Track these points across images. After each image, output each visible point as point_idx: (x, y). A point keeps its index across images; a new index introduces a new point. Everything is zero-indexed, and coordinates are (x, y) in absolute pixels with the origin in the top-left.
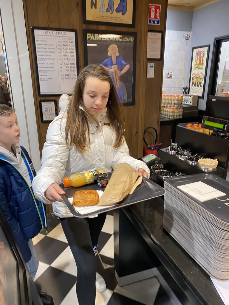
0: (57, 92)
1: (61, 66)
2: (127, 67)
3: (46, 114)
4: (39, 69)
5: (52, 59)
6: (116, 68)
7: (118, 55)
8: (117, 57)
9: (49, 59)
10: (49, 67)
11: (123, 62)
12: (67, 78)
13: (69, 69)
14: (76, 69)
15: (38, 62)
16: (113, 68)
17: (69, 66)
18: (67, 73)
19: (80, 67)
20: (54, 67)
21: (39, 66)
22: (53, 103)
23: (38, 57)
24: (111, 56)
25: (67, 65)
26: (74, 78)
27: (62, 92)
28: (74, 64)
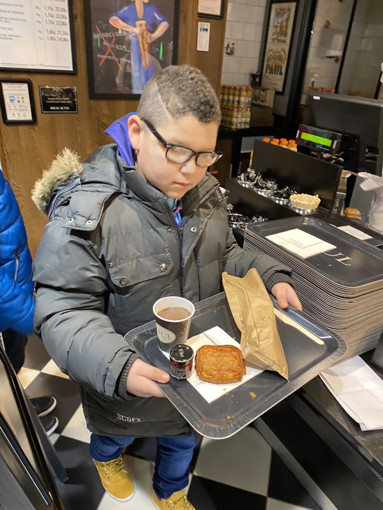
0: (32, 65)
1: (39, 12)
2: (163, 27)
3: (13, 108)
8: (145, 5)
10: (14, 12)
11: (156, 16)
12: (51, 39)
13: (55, 20)
14: (67, 21)
16: (137, 25)
17: (55, 13)
18: (51, 27)
19: (76, 16)
20: (23, 13)
22: (25, 86)
24: (134, 2)
25: (50, 12)
26: (65, 40)
27: (42, 65)
28: (63, 10)
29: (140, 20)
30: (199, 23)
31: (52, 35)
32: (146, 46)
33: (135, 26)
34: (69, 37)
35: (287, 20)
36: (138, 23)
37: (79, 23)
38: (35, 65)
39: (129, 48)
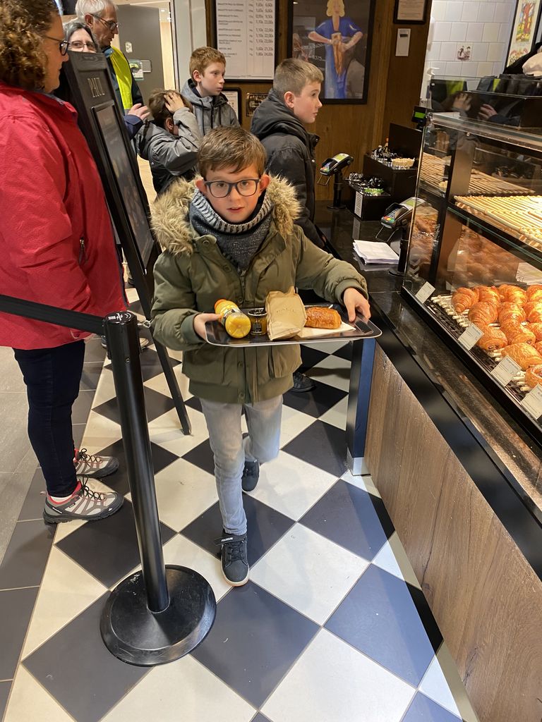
0: (243, 76)
1: (251, 33)
2: (358, 36)
4: (219, 38)
5: (238, 22)
6: (339, 37)
7: (342, 14)
8: (341, 19)
9: (234, 22)
10: (234, 35)
11: (351, 27)
12: (260, 54)
13: (262, 39)
14: (273, 39)
15: (219, 27)
16: (333, 38)
17: (263, 33)
18: (260, 45)
19: (281, 34)
20: (239, 36)
21: (218, 32)
22: (236, 94)
23: (218, 19)
24: (331, 17)
25: (261, 33)
26: (271, 54)
27: (250, 76)
28: (271, 30)
29: (336, 32)
30: (399, 30)
31: (261, 51)
32: (340, 55)
33: (331, 38)
34: (273, 52)
35: (532, 15)
36: (333, 35)
37: (283, 40)
38: (245, 76)
39: (324, 58)
